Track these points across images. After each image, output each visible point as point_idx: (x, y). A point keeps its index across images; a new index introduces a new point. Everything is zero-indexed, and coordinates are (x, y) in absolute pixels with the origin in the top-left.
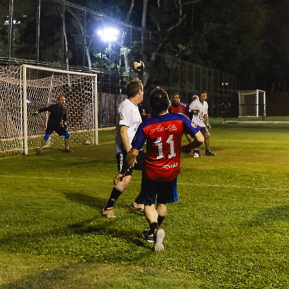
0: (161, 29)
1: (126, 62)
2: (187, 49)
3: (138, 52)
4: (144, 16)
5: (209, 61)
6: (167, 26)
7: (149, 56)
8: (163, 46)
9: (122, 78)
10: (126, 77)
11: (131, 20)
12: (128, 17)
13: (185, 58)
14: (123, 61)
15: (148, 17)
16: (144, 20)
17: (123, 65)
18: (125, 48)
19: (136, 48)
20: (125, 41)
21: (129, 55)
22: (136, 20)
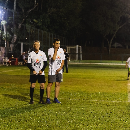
0: (24, 11)
1: (4, 29)
2: (39, 22)
3: (11, 23)
4: (15, 3)
5: (51, 29)
6: (28, 9)
7: (17, 26)
8: (25, 20)
9: (2, 37)
10: (4, 37)
11: (7, 5)
12: (6, 4)
13: (38, 27)
14: (3, 28)
15: (17, 4)
16: (15, 6)
17: (3, 30)
18: (4, 21)
19: (10, 21)
20: (4, 17)
21: (6, 25)
22: (10, 6)
